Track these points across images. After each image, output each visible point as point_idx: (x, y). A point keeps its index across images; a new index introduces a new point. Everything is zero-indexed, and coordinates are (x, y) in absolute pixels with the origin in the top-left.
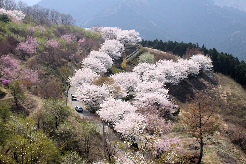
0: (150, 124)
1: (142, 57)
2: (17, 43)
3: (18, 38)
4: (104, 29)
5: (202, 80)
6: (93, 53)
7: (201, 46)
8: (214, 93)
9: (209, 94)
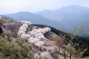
0: (45, 43)
1: (33, 28)
2: (2, 24)
3: (3, 22)
4: (22, 21)
5: (49, 33)
6: (21, 27)
7: (46, 25)
8: (52, 36)
9: (51, 37)
